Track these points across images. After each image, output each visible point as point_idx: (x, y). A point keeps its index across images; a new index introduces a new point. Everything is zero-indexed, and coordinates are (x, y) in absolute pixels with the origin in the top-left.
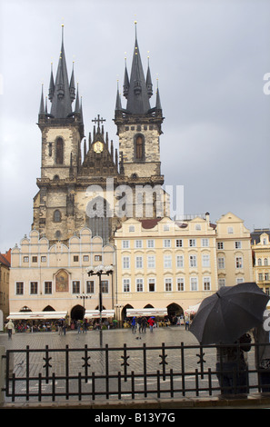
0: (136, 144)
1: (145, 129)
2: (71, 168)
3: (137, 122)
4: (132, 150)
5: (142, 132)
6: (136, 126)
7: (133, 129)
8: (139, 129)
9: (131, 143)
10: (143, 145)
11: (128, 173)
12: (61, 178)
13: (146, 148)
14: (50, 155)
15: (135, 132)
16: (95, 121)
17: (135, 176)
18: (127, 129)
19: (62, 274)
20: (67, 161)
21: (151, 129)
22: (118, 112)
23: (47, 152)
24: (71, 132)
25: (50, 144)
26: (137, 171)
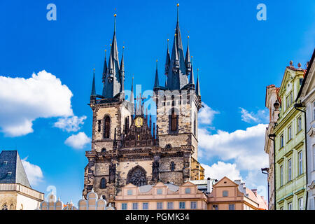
0: (171, 118)
2: (115, 142)
4: (167, 123)
9: (166, 117)
10: (177, 119)
11: (163, 144)
12: (107, 150)
13: (180, 121)
14: (99, 131)
17: (169, 146)
20: (113, 135)
23: (97, 128)
24: (116, 110)
25: (100, 121)
26: (171, 143)
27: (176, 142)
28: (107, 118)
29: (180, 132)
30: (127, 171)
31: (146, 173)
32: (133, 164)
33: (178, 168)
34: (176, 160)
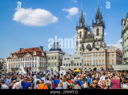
0: (97, 31)
2: (83, 38)
3: (97, 26)
4: (96, 33)
5: (99, 28)
6: (97, 27)
8: (98, 27)
9: (96, 31)
11: (95, 38)
12: (81, 40)
13: (99, 32)
15: (97, 28)
17: (97, 39)
18: (95, 28)
19: (72, 62)
21: (100, 27)
22: (93, 24)
23: (78, 35)
24: (83, 30)
25: (79, 33)
27: (99, 38)
29: (100, 35)
30: (86, 46)
31: (91, 46)
34: (99, 42)
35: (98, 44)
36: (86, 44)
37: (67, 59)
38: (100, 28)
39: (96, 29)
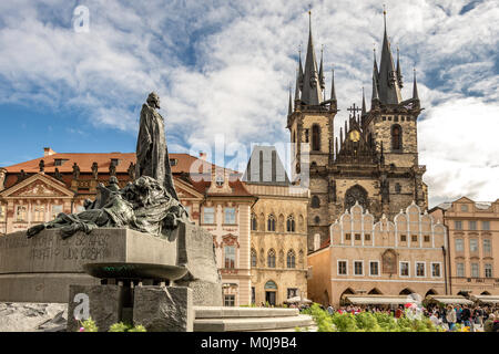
0: (393, 135)
1: (403, 119)
2: (330, 155)
3: (395, 112)
4: (389, 140)
5: (400, 122)
6: (393, 116)
7: (390, 119)
8: (396, 120)
9: (388, 133)
10: (400, 136)
11: (388, 162)
12: (318, 164)
13: (404, 139)
14: (307, 141)
15: (392, 122)
16: (350, 109)
17: (393, 165)
18: (384, 119)
19: (390, 255)
20: (325, 148)
21: (408, 119)
23: (304, 138)
24: (327, 119)
25: (307, 130)
26: (395, 162)
27: (401, 162)
28: (316, 128)
29: (405, 151)
30: (344, 190)
31: (367, 193)
32: (351, 183)
33: (405, 190)
34: (402, 182)
35: (398, 188)
36: (342, 181)
37: (358, 237)
38: (405, 121)
39: (388, 124)
